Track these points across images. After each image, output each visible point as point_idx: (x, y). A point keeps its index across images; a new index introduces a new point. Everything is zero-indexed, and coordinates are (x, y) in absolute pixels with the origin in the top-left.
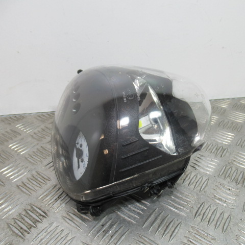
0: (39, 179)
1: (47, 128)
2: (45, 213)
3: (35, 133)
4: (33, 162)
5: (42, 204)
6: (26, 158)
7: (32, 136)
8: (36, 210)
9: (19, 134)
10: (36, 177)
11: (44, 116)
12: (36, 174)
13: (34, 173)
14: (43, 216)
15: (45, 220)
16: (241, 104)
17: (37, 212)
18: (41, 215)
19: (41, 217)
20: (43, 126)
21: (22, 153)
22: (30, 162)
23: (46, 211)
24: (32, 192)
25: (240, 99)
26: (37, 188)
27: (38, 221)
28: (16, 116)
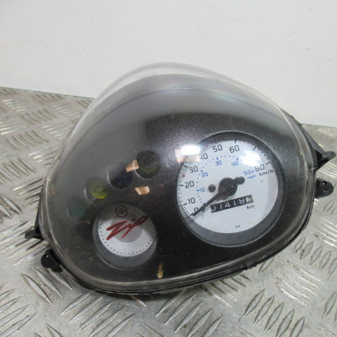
0: (19, 167)
1: (46, 111)
2: (18, 208)
3: (27, 114)
4: (17, 146)
5: (17, 197)
6: (7, 141)
7: (22, 117)
8: (6, 203)
9: (5, 111)
10: (16, 164)
11: (45, 96)
12: (18, 161)
13: (15, 159)
14: (15, 211)
15: (16, 216)
16: (318, 133)
17: (8, 205)
18: (12, 209)
19: (12, 212)
20: (40, 108)
21: (3, 133)
22: (12, 145)
23: (20, 206)
24: (6, 181)
25: (317, 127)
26: (14, 177)
27: (6, 216)
28: (6, 89)
